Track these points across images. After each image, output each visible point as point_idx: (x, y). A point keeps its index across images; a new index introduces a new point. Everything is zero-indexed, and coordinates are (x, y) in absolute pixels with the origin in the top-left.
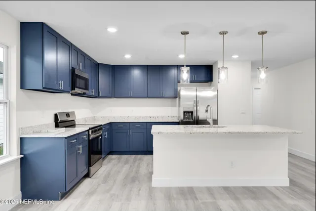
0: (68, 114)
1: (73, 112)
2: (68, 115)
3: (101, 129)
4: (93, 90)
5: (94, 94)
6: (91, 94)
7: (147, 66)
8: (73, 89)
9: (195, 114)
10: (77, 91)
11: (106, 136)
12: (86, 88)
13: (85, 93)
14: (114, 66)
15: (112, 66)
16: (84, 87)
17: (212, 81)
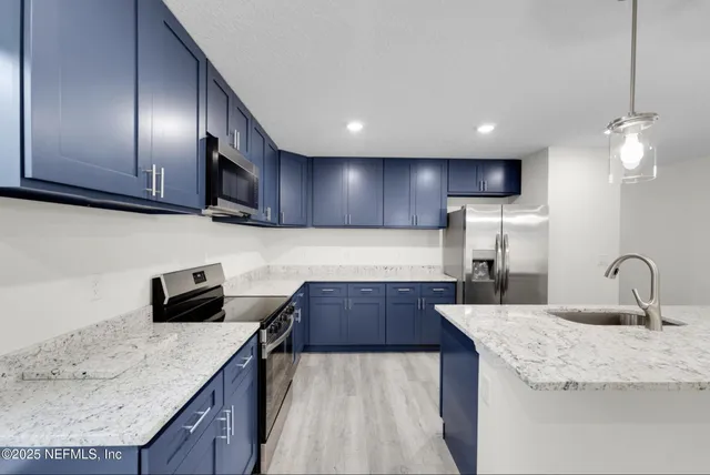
0: (202, 273)
1: (218, 266)
2: (199, 276)
3: (291, 311)
4: (269, 209)
5: (269, 218)
6: (263, 219)
7: (384, 159)
8: (211, 200)
9: (499, 266)
10: (225, 207)
11: (299, 319)
12: (252, 202)
13: (249, 215)
14: (313, 158)
15: (308, 158)
16: (244, 199)
17: (520, 194)
